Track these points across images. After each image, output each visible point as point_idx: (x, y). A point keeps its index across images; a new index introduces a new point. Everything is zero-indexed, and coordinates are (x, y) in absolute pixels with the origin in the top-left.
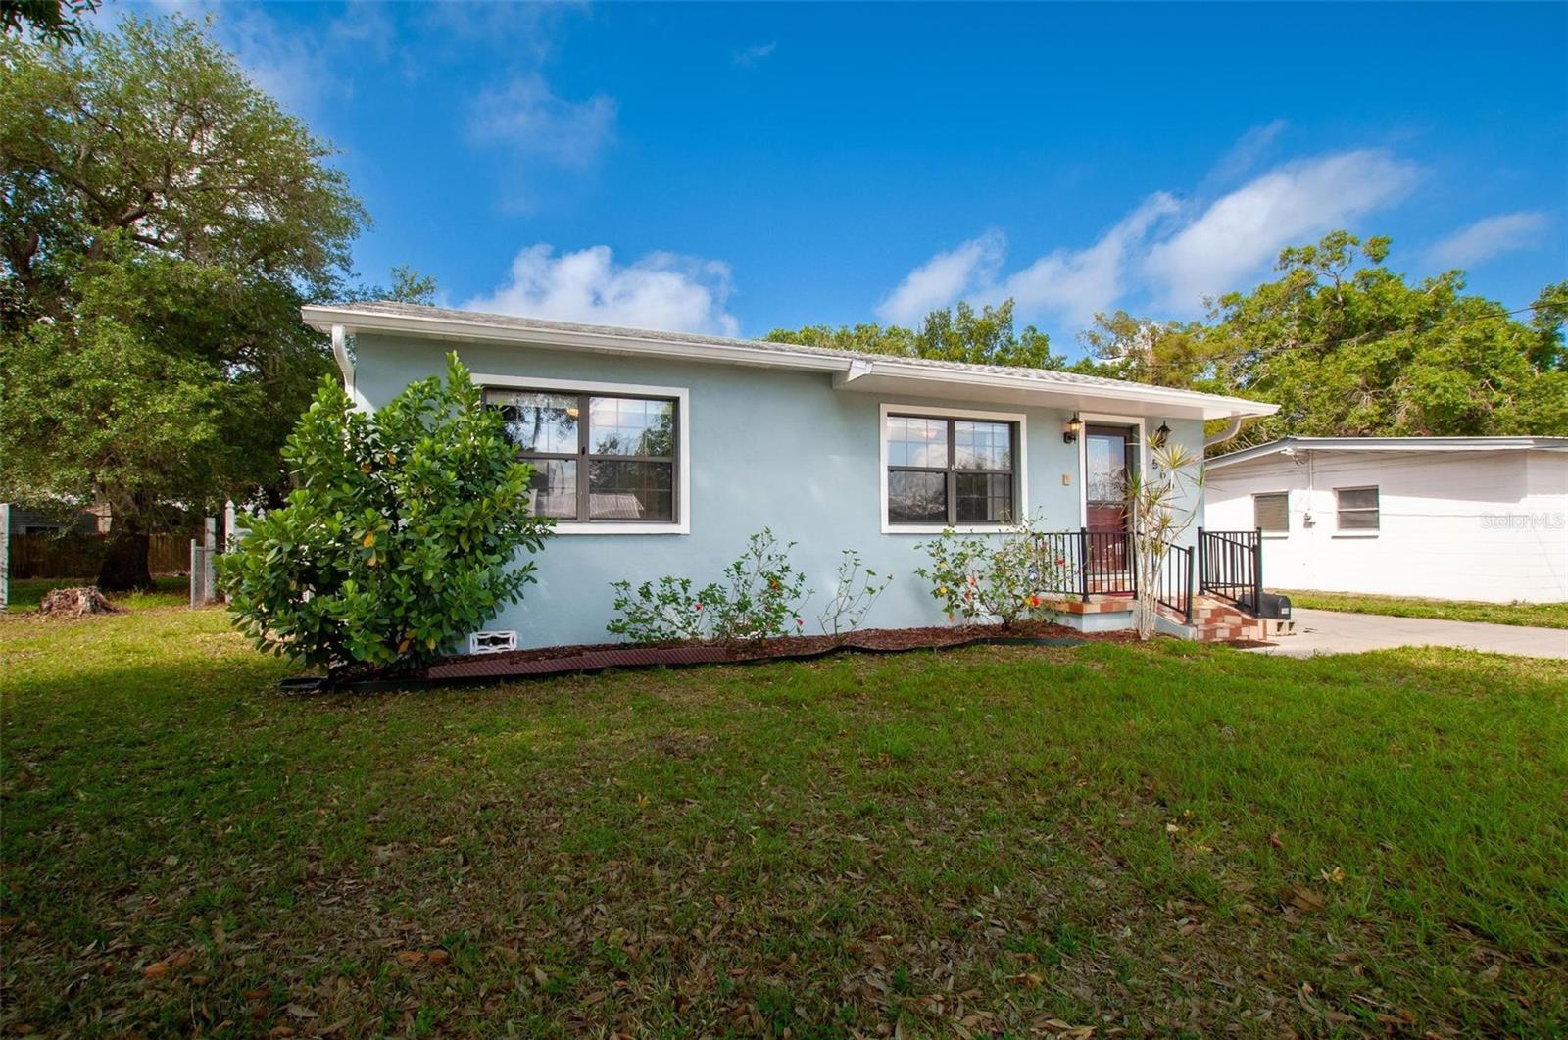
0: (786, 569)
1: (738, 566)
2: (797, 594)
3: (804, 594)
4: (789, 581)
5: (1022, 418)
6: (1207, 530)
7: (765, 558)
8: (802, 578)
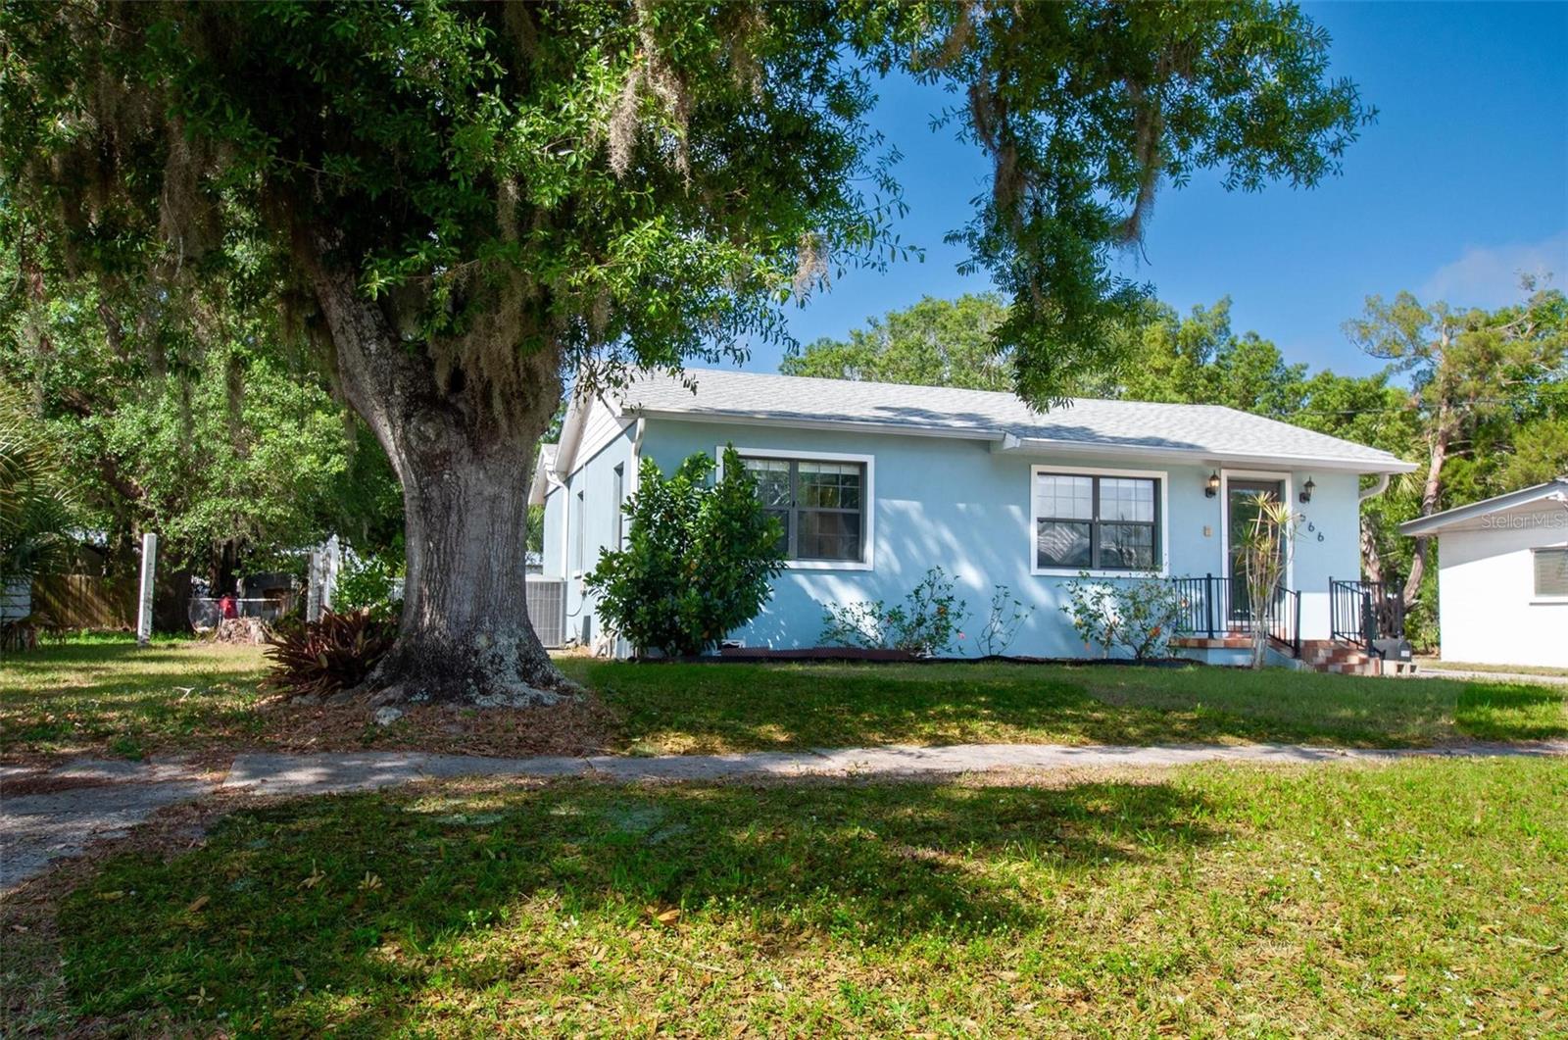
0: (951, 598)
1: (917, 592)
2: (959, 616)
3: (965, 616)
4: (954, 607)
5: (1163, 476)
6: (1335, 579)
7: (936, 588)
8: (963, 604)
